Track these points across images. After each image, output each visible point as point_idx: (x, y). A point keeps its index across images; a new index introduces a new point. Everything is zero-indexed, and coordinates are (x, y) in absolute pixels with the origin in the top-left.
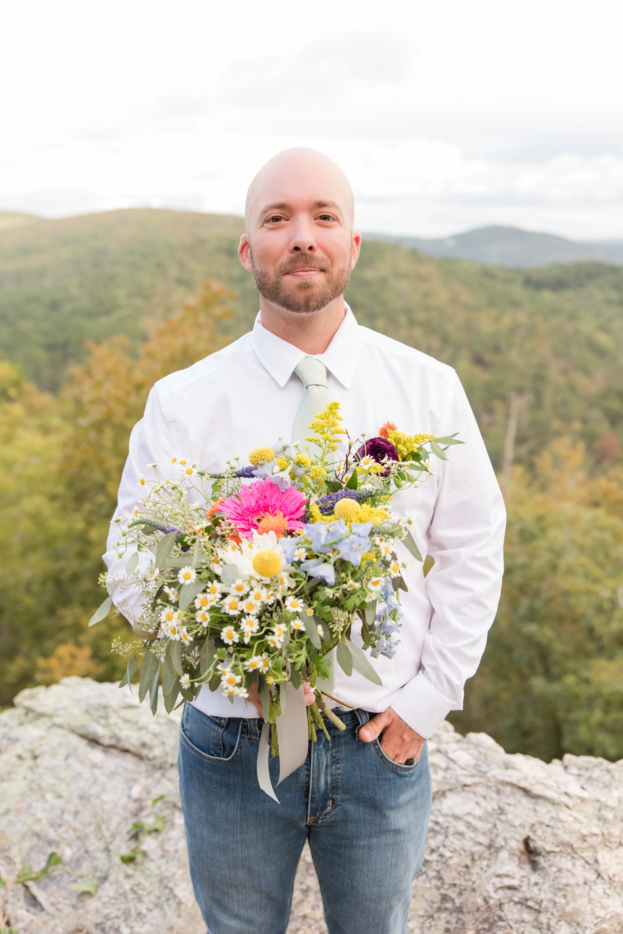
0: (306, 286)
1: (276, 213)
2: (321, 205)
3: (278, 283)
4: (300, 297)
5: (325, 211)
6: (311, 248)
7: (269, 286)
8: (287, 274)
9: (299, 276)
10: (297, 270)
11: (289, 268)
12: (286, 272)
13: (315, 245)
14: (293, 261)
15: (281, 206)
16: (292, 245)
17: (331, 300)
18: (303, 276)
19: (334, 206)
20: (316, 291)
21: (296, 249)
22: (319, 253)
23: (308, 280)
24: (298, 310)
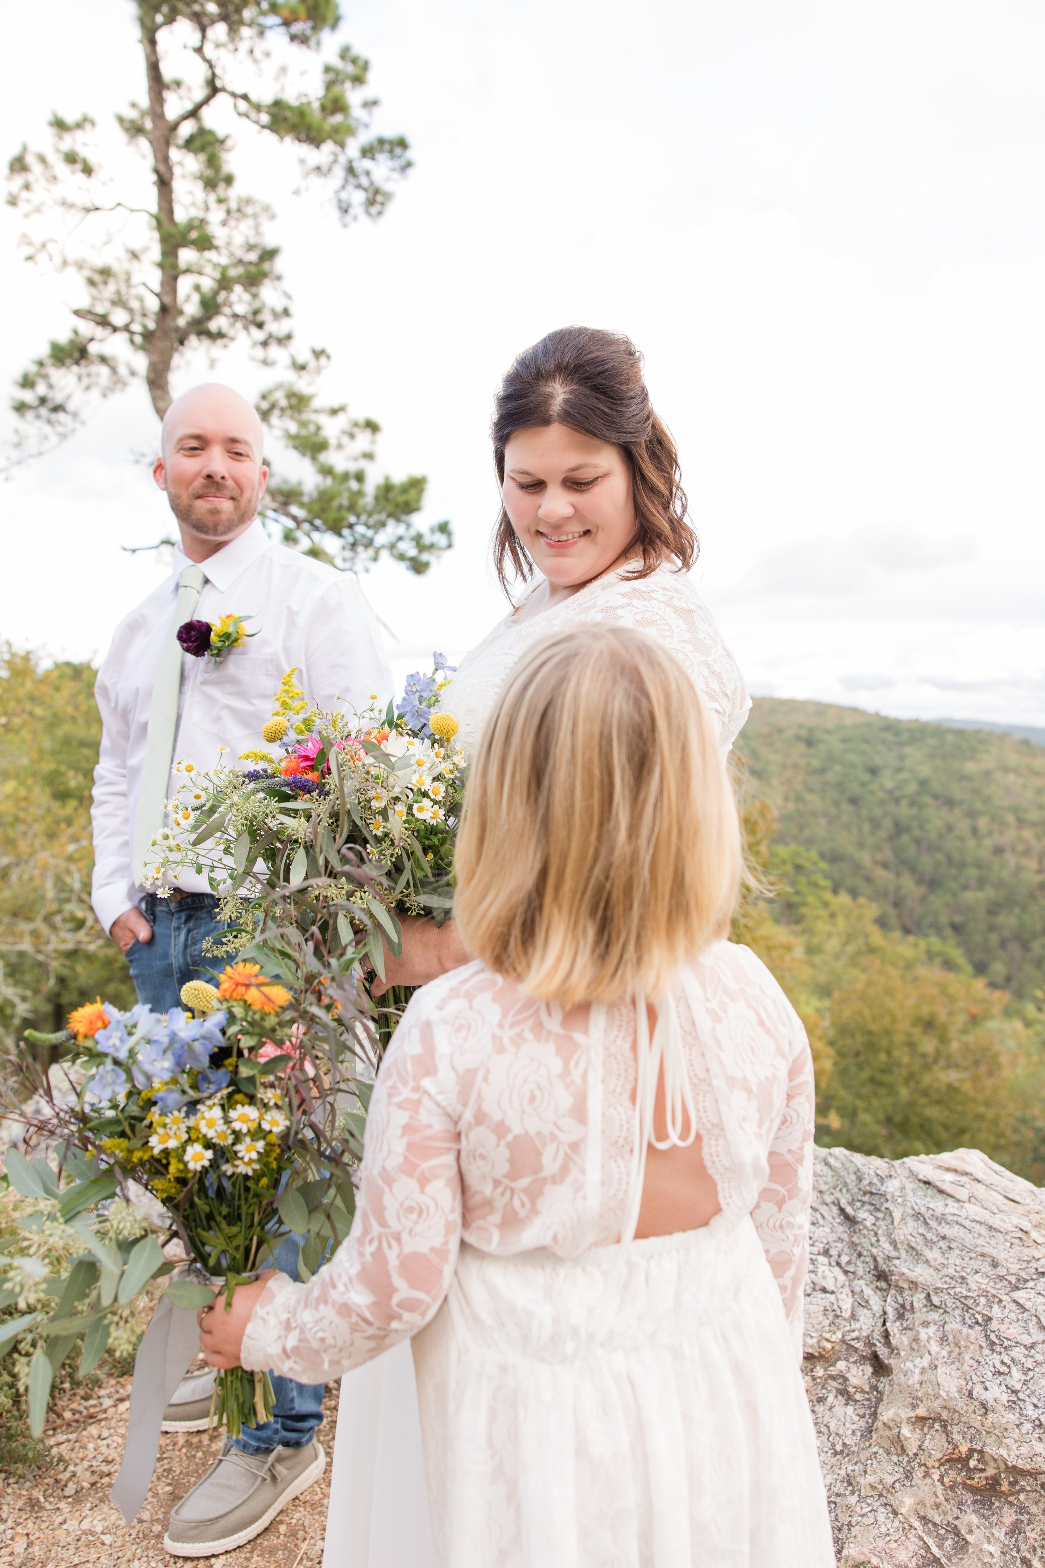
0: (215, 512)
1: (194, 443)
2: (234, 441)
3: (190, 506)
4: (209, 520)
5: (239, 448)
6: (223, 478)
8: (198, 498)
9: (210, 501)
10: (209, 496)
11: (201, 492)
12: (197, 496)
13: (227, 475)
14: (205, 487)
15: (198, 437)
16: (205, 472)
17: (237, 526)
18: (214, 501)
19: (246, 443)
20: (224, 517)
21: (209, 477)
22: (230, 483)
23: (218, 506)
24: (206, 533)
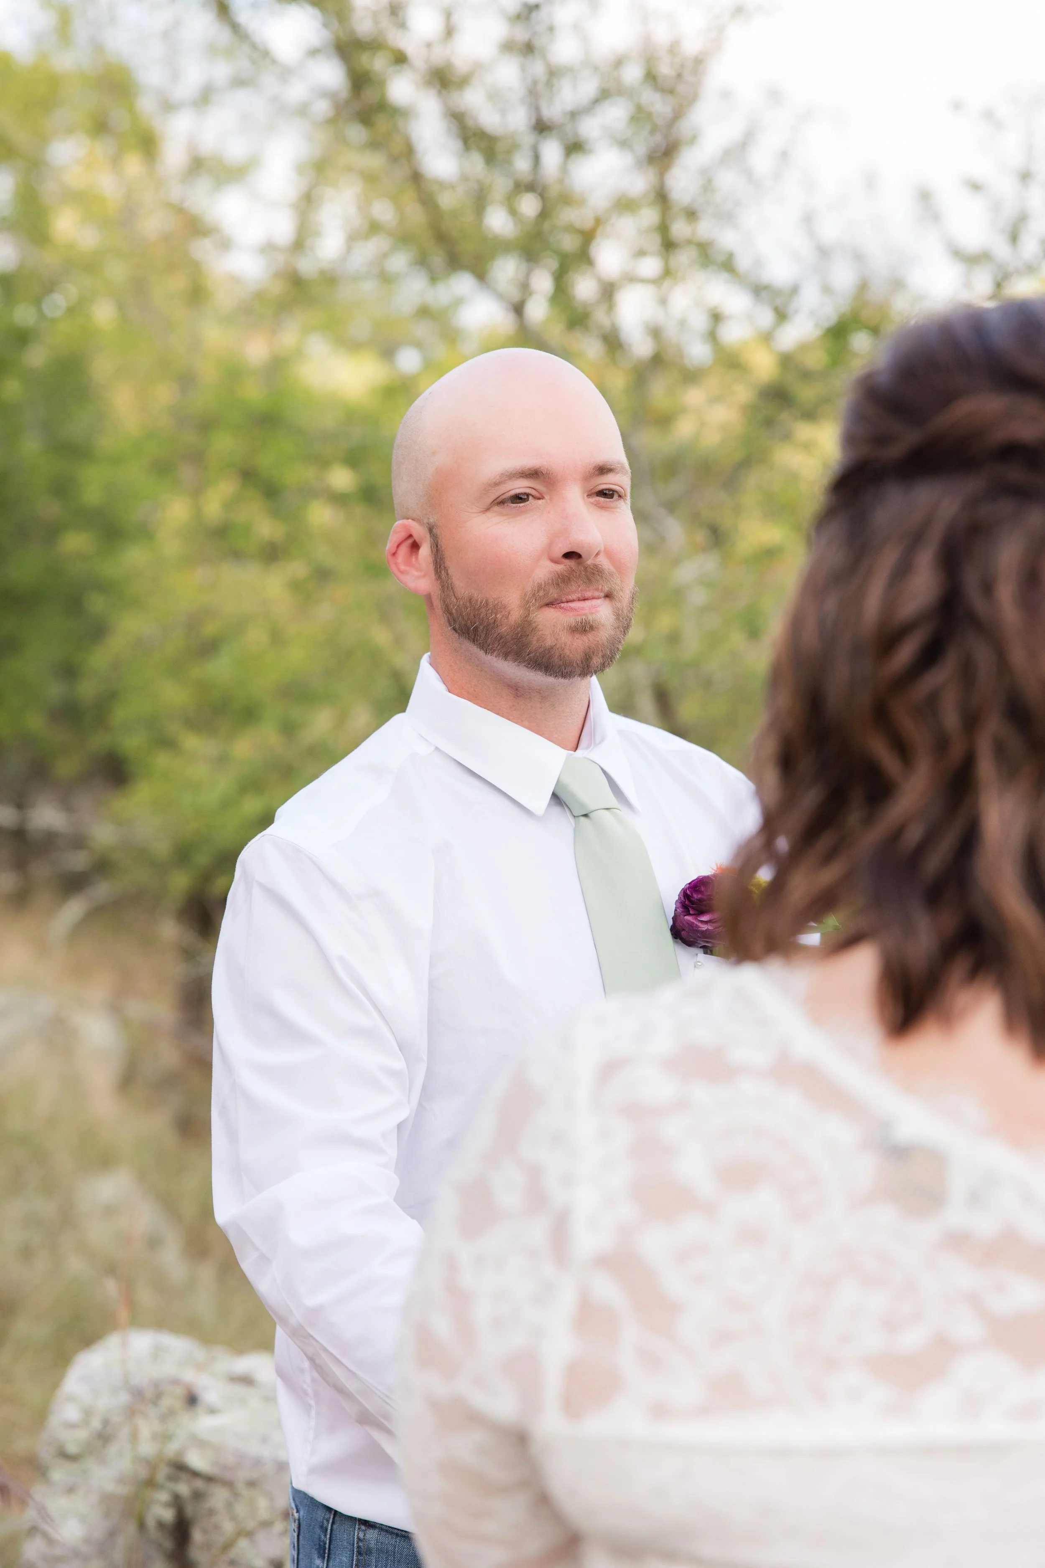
0: (584, 628)
1: (520, 486)
2: (603, 469)
3: (527, 623)
4: (575, 646)
5: (611, 483)
7: (503, 629)
8: (549, 604)
9: (572, 609)
10: (570, 598)
11: (554, 593)
12: (546, 601)
14: (562, 580)
15: (534, 474)
16: (563, 547)
18: (582, 609)
20: (601, 637)
21: (571, 555)
22: (604, 563)
23: (590, 618)
